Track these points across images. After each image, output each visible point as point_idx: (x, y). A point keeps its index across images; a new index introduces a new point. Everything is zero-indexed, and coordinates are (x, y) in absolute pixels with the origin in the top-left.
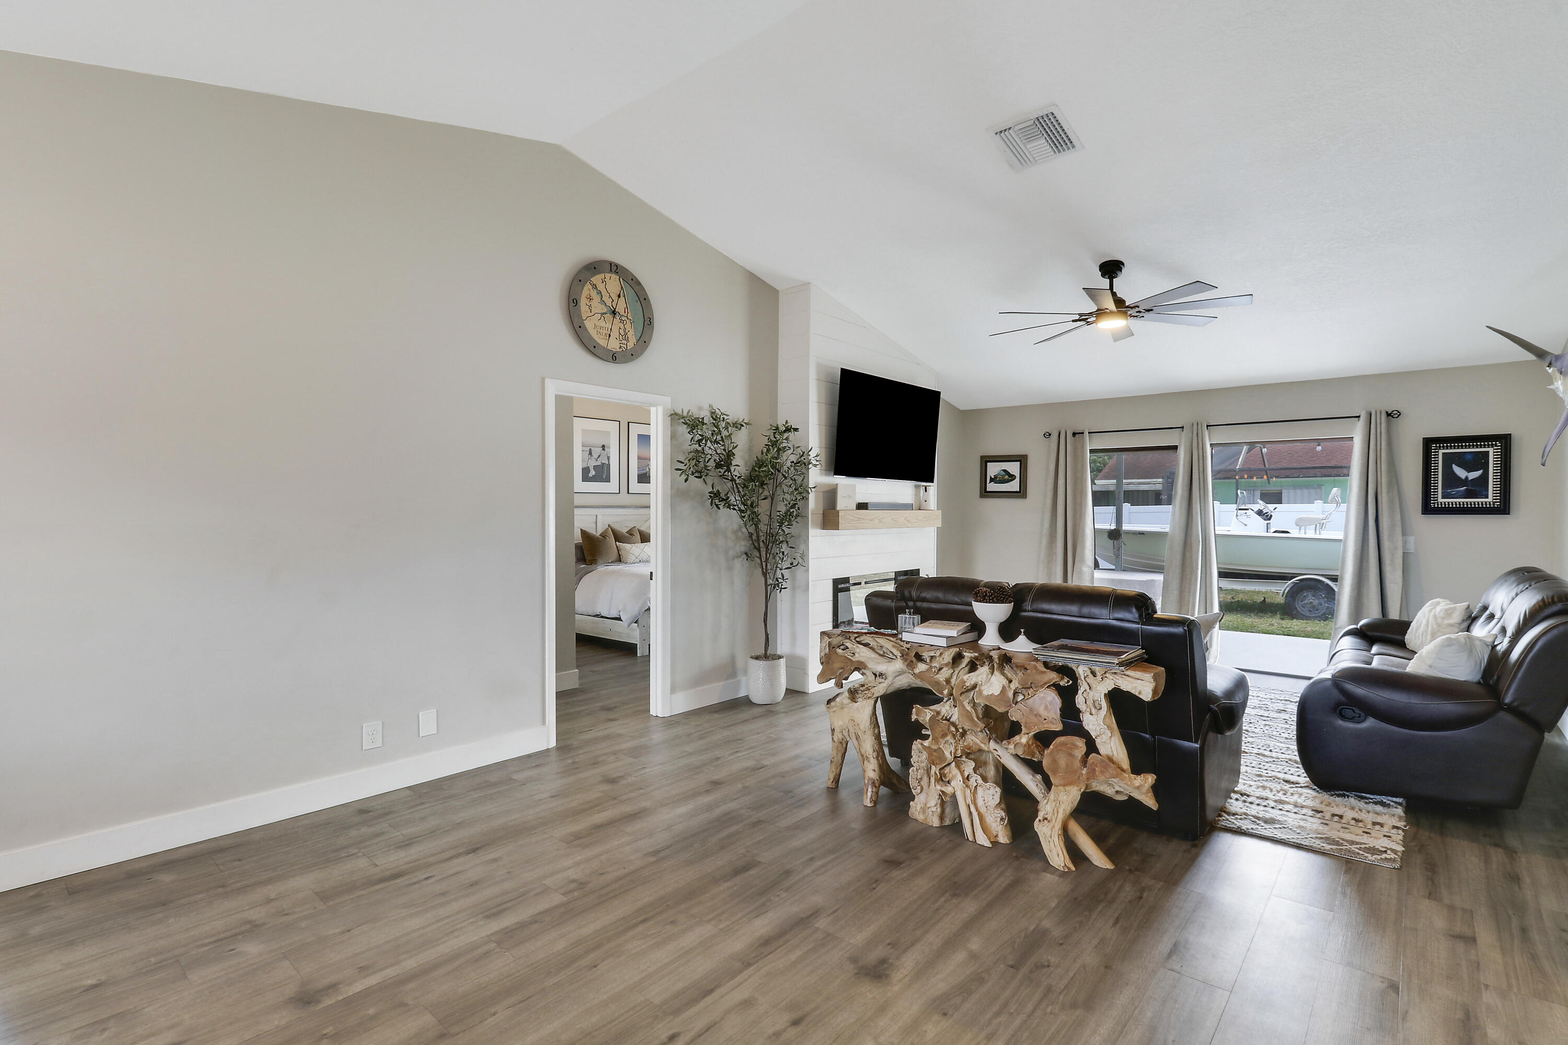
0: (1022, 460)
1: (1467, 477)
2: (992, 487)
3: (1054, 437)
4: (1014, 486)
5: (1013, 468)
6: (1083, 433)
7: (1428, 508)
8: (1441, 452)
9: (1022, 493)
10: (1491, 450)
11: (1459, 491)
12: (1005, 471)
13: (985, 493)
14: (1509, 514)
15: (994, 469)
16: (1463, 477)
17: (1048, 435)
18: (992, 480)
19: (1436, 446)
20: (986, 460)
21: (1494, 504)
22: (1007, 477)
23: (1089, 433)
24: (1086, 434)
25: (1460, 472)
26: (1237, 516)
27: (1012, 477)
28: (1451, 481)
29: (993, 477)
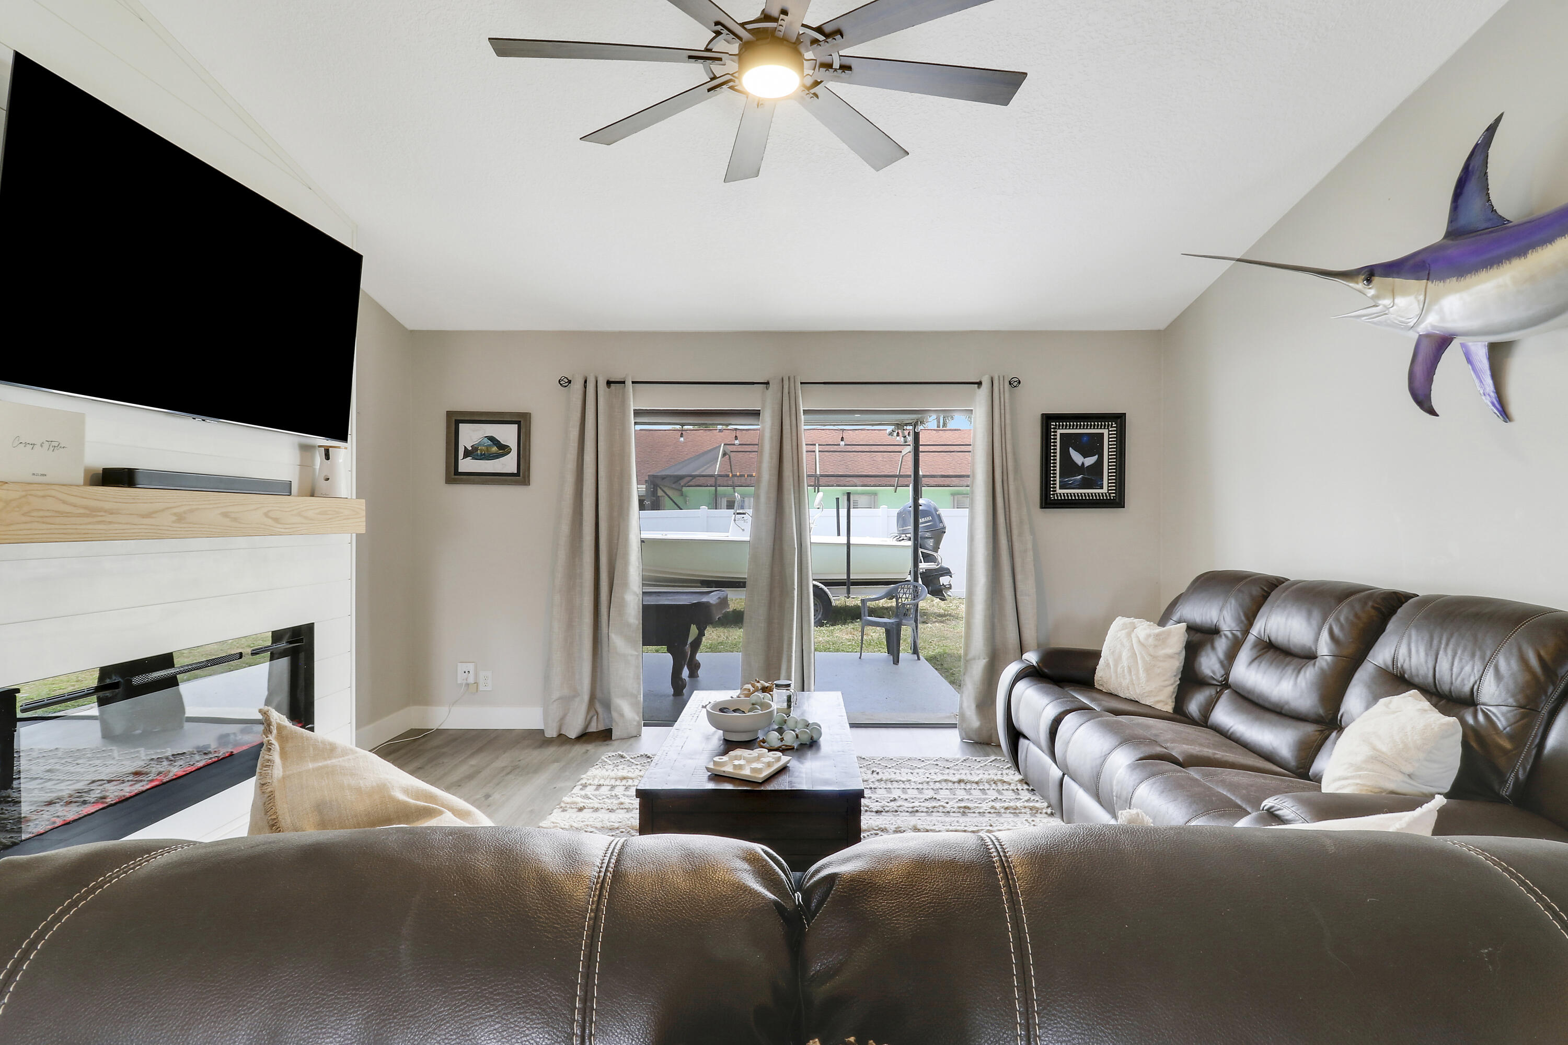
0: (521, 421)
1: (1083, 464)
2: (467, 465)
3: (577, 386)
4: (508, 464)
5: (507, 434)
6: (624, 382)
7: (1048, 502)
8: (1059, 432)
9: (521, 476)
10: (1105, 432)
11: (1075, 481)
12: (491, 439)
13: (454, 475)
14: (1124, 507)
15: (470, 435)
16: (1080, 464)
17: (566, 383)
18: (467, 454)
19: (1056, 425)
20: (455, 420)
21: (1110, 496)
22: (495, 449)
23: (633, 382)
24: (629, 383)
25: (1077, 458)
26: (735, 520)
27: (504, 450)
28: (1069, 467)
29: (470, 449)
